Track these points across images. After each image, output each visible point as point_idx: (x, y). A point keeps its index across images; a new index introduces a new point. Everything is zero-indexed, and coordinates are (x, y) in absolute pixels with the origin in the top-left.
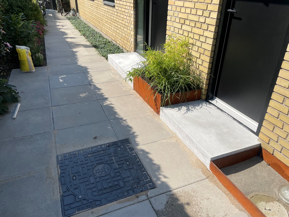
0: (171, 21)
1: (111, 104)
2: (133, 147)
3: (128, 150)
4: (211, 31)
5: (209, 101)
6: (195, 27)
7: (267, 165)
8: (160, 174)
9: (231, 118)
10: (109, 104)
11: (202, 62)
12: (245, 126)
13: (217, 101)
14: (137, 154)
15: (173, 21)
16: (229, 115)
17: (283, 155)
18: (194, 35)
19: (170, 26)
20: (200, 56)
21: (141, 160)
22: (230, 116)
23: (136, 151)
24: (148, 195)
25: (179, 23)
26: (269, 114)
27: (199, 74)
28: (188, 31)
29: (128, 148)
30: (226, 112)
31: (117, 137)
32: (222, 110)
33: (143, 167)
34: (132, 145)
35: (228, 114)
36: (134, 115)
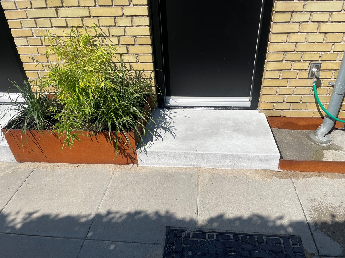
0: (17, 9)
1: (30, 214)
2: (195, 230)
3: (199, 240)
4: (140, 5)
5: (166, 105)
6: (95, 6)
7: (278, 130)
8: (274, 222)
9: (211, 108)
10: (25, 219)
11: (136, 58)
12: (233, 107)
13: (175, 100)
14: (217, 231)
15: (27, 8)
16: (206, 107)
17: (292, 110)
18: (98, 21)
19: (19, 20)
20: (127, 50)
21: (233, 232)
22: (209, 107)
23: (209, 230)
24: (313, 253)
25: (47, 8)
26: (268, 79)
27: (136, 76)
28: (80, 17)
29: (193, 237)
30: (199, 107)
31: (153, 244)
32: (193, 107)
33: (251, 235)
34: (190, 229)
35: (204, 107)
36: (104, 194)
